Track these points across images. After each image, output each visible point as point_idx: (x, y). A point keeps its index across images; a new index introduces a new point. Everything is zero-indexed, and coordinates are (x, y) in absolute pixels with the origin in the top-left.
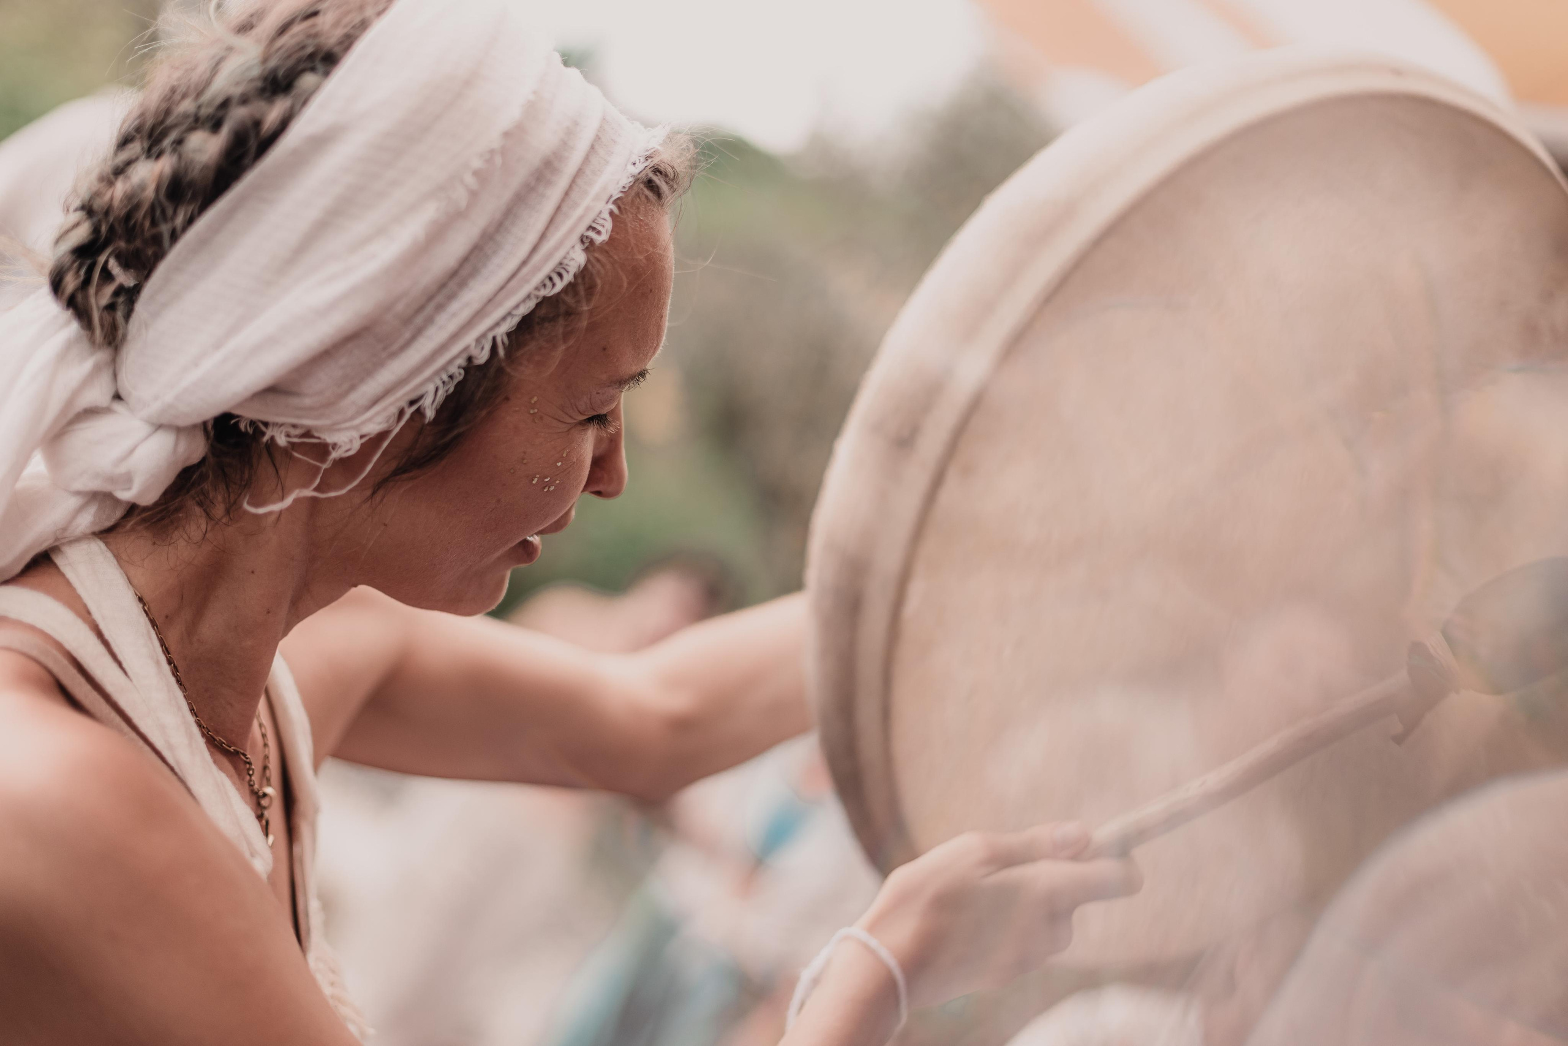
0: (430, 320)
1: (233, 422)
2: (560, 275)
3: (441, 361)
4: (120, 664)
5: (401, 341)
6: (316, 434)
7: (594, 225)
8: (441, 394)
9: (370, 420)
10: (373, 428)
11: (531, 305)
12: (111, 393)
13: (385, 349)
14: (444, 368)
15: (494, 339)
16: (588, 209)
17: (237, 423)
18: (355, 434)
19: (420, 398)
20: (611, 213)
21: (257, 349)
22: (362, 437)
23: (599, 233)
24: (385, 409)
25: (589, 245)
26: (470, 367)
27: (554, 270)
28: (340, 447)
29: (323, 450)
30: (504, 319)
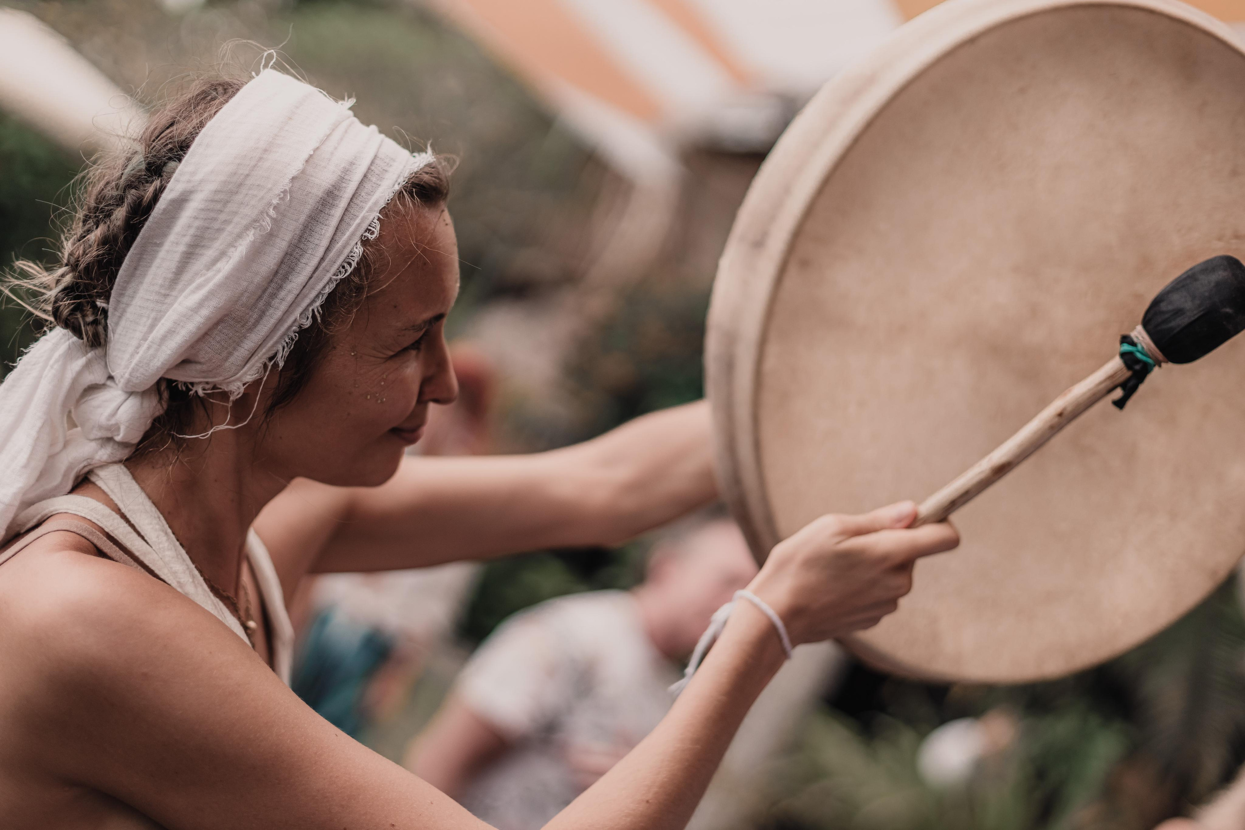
0: (268, 305)
1: (174, 384)
2: (350, 264)
3: (282, 329)
4: (143, 538)
5: (252, 320)
6: (220, 387)
7: (370, 228)
8: (287, 351)
9: (245, 373)
10: (249, 378)
11: (333, 286)
12: (106, 376)
13: (243, 326)
14: (284, 334)
15: (313, 310)
16: (364, 218)
17: (177, 385)
18: (240, 384)
19: (276, 354)
20: (379, 219)
21: (164, 338)
22: (244, 384)
23: (373, 233)
24: (253, 365)
25: (365, 242)
26: (302, 332)
27: (344, 261)
28: (234, 392)
29: (225, 395)
30: (317, 296)
